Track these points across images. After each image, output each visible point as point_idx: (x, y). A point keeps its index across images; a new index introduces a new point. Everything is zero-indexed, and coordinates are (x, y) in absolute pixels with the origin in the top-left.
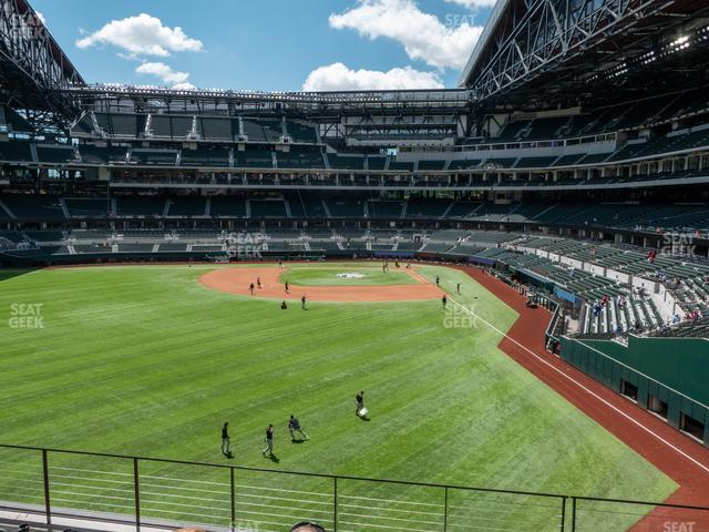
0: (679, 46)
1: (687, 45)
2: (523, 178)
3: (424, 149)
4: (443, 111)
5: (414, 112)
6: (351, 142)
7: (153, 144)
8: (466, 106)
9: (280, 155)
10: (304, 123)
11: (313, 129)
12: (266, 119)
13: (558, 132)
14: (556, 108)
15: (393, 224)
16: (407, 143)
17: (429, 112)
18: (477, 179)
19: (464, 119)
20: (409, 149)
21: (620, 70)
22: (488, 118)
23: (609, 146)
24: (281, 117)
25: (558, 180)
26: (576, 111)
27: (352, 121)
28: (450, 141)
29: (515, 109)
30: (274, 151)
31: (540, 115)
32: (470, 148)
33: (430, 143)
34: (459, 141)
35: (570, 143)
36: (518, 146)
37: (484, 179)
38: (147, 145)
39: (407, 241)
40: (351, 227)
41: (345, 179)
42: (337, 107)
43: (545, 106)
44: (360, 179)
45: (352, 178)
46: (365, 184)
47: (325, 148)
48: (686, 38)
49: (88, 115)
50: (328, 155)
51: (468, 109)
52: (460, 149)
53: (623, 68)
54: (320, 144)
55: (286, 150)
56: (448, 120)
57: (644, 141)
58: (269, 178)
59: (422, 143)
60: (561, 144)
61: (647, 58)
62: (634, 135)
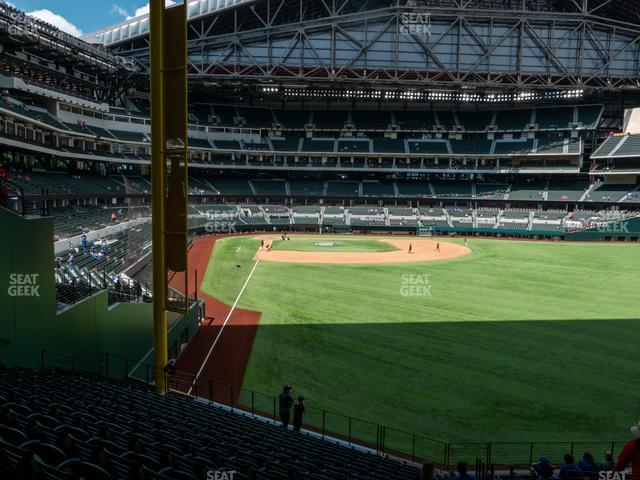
23: (257, 139)
28: (104, 107)
32: (120, 120)
34: (112, 111)
35: (212, 130)
52: (111, 119)
57: (284, 139)
60: (203, 129)
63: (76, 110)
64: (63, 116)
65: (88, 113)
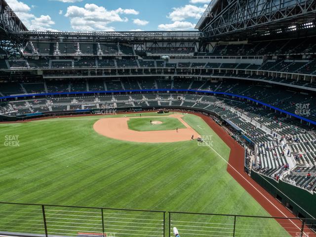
0: (292, 29)
1: (295, 29)
2: (223, 73)
3: (180, 58)
4: (189, 41)
5: (176, 41)
6: (149, 54)
7: (61, 58)
8: (199, 39)
9: (118, 60)
10: (127, 45)
11: (131, 48)
12: (110, 43)
13: (238, 52)
14: (237, 40)
15: (168, 92)
16: (173, 55)
17: (182, 41)
18: (204, 72)
19: (198, 44)
20: (174, 58)
21: (267, 33)
22: (208, 44)
23: (260, 62)
24: (117, 42)
25: (238, 74)
26: (245, 42)
27: (149, 45)
28: (192, 54)
29: (220, 40)
30: (116, 59)
31: (230, 43)
32: (200, 58)
33: (183, 55)
34: (196, 54)
35: (243, 58)
36: (221, 58)
37: (207, 71)
38: (58, 58)
39: (175, 100)
40: (150, 93)
41: (146, 71)
42: (142, 39)
43: (233, 39)
44: (153, 71)
45: (150, 71)
46: (155, 73)
47: (137, 57)
48: (295, 27)
49: (29, 44)
50: (139, 60)
51: (199, 40)
52: (196, 58)
53: (268, 33)
54: (135, 55)
55: (120, 58)
56: (191, 45)
57: (275, 61)
58: (114, 72)
59: (180, 55)
60: (240, 58)
61: (278, 31)
62: (270, 58)
63: (178, 58)
64: (170, 61)
65: (184, 58)
